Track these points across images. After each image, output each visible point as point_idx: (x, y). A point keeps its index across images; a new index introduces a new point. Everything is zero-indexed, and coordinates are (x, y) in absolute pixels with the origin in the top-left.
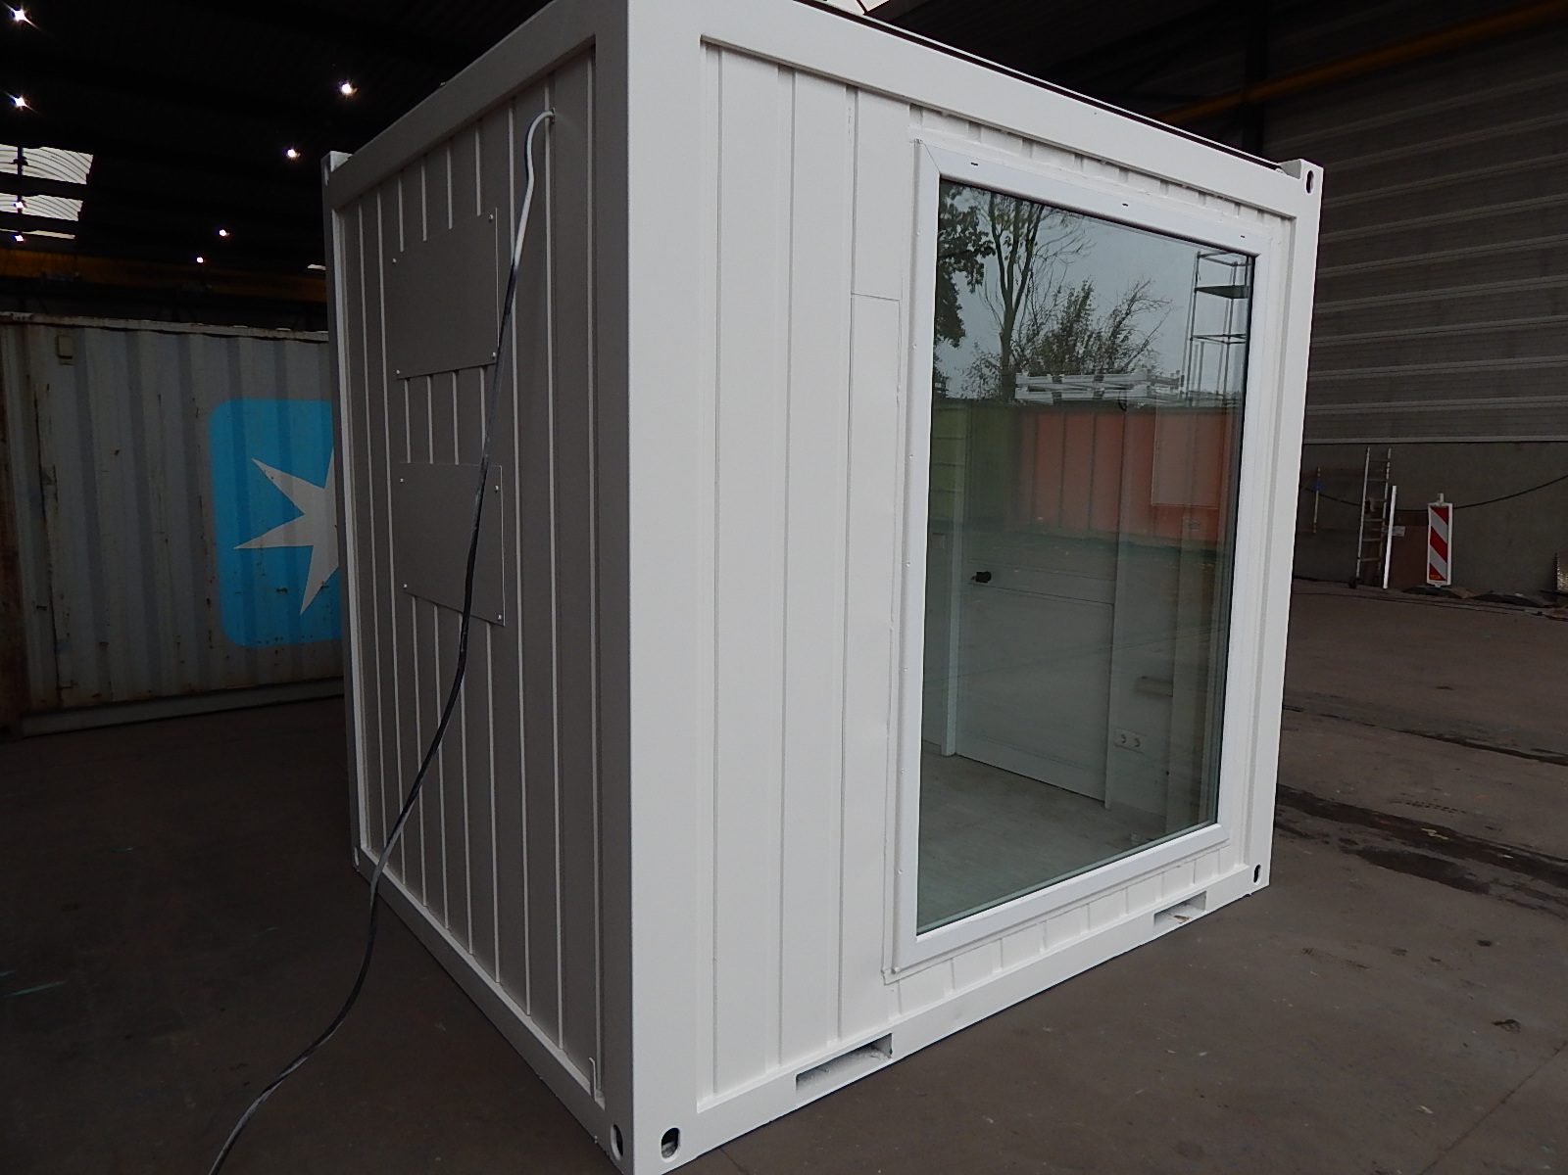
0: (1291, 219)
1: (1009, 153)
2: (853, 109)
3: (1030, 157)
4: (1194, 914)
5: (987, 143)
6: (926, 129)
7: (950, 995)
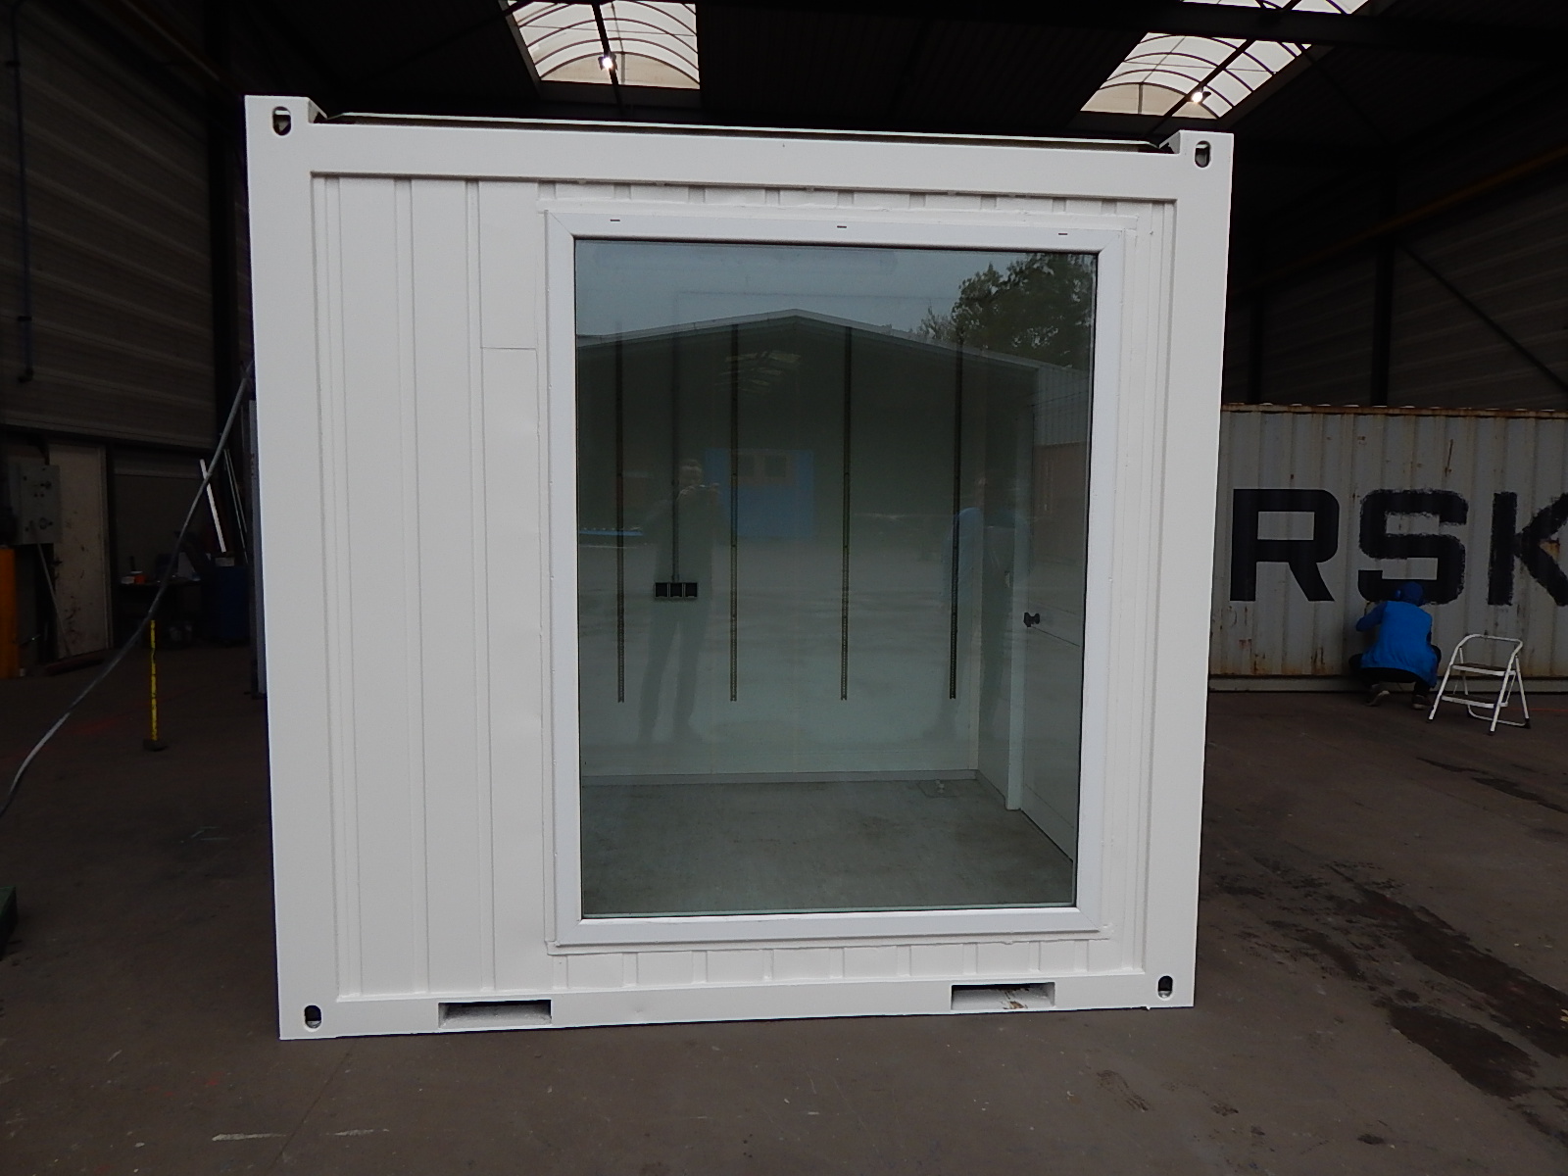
0: (1172, 202)
1: (671, 202)
2: (475, 198)
3: (704, 201)
4: (1033, 1004)
5: (639, 199)
6: (559, 199)
7: (630, 986)
